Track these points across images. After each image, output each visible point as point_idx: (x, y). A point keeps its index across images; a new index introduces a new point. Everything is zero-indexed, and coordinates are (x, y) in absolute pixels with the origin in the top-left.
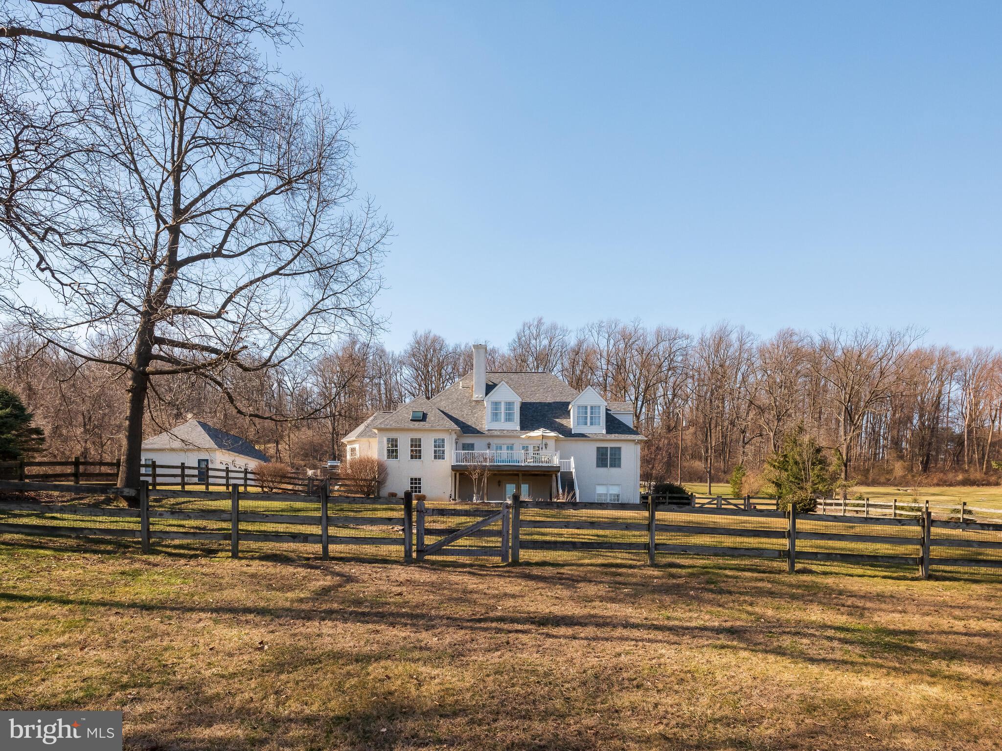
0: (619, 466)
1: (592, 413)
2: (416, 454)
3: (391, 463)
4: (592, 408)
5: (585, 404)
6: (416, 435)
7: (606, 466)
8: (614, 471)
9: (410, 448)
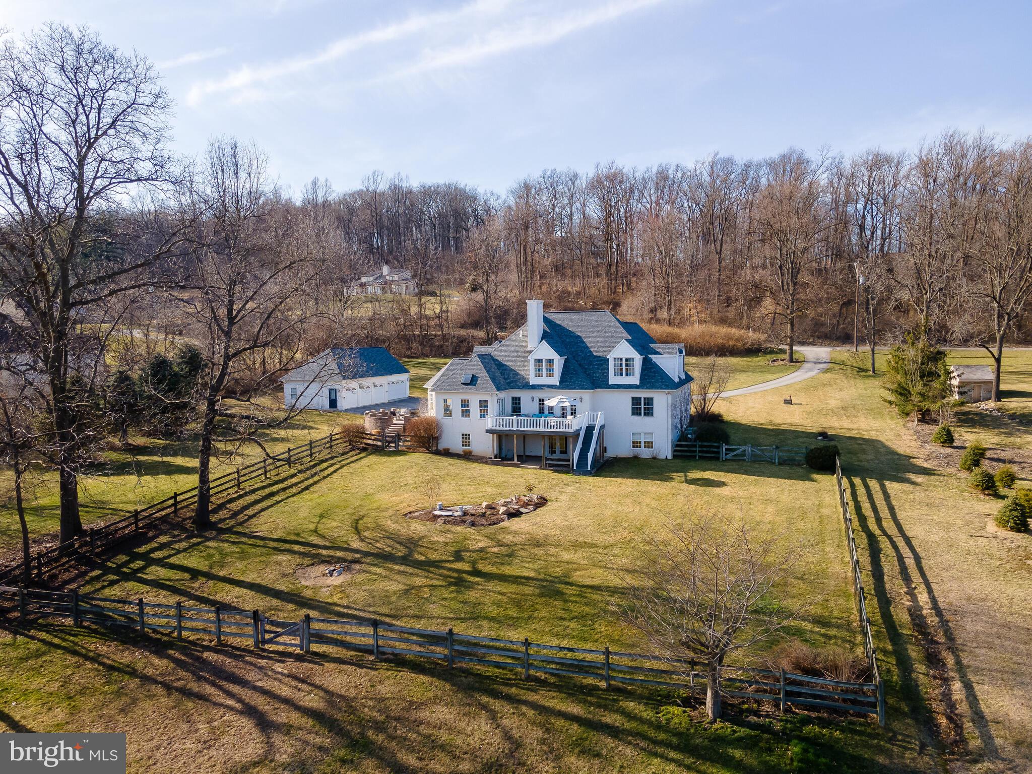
0: (652, 415)
1: (627, 365)
2: (466, 413)
3: (446, 421)
4: (627, 360)
5: (619, 356)
6: (465, 397)
7: (640, 414)
8: (647, 419)
9: (460, 408)
